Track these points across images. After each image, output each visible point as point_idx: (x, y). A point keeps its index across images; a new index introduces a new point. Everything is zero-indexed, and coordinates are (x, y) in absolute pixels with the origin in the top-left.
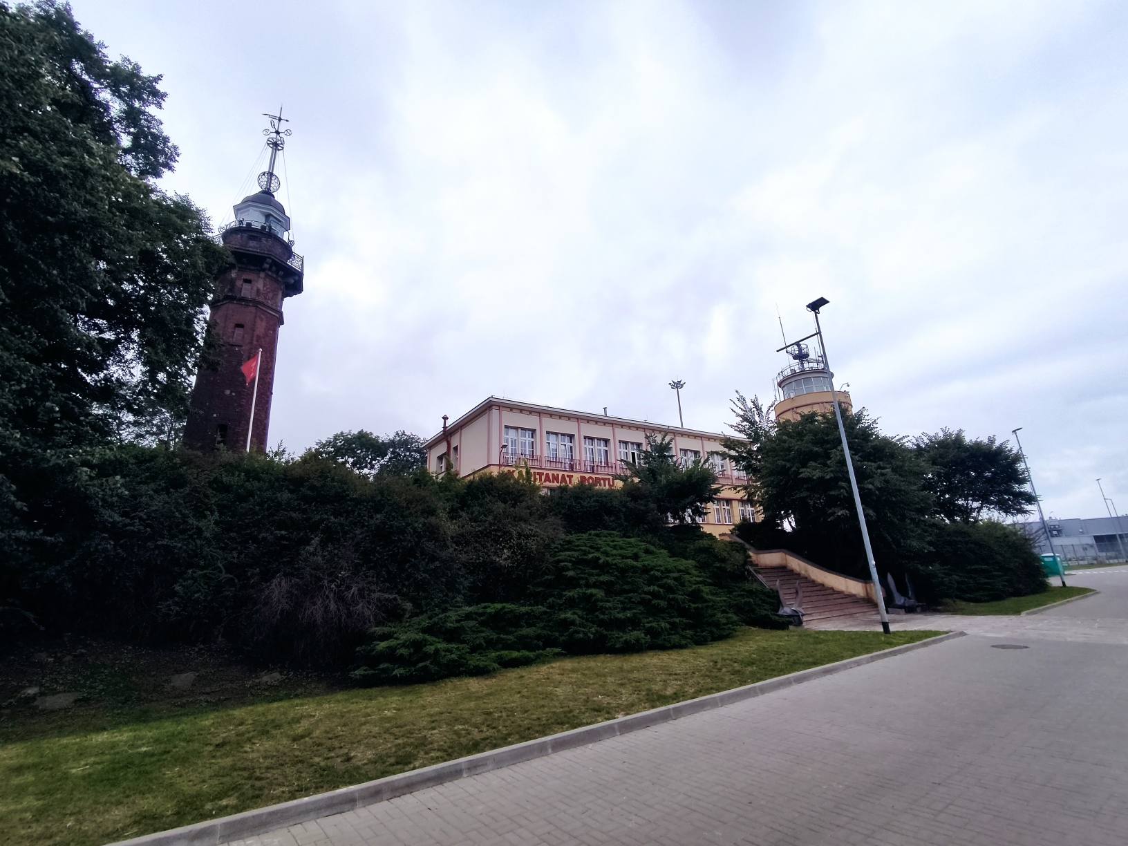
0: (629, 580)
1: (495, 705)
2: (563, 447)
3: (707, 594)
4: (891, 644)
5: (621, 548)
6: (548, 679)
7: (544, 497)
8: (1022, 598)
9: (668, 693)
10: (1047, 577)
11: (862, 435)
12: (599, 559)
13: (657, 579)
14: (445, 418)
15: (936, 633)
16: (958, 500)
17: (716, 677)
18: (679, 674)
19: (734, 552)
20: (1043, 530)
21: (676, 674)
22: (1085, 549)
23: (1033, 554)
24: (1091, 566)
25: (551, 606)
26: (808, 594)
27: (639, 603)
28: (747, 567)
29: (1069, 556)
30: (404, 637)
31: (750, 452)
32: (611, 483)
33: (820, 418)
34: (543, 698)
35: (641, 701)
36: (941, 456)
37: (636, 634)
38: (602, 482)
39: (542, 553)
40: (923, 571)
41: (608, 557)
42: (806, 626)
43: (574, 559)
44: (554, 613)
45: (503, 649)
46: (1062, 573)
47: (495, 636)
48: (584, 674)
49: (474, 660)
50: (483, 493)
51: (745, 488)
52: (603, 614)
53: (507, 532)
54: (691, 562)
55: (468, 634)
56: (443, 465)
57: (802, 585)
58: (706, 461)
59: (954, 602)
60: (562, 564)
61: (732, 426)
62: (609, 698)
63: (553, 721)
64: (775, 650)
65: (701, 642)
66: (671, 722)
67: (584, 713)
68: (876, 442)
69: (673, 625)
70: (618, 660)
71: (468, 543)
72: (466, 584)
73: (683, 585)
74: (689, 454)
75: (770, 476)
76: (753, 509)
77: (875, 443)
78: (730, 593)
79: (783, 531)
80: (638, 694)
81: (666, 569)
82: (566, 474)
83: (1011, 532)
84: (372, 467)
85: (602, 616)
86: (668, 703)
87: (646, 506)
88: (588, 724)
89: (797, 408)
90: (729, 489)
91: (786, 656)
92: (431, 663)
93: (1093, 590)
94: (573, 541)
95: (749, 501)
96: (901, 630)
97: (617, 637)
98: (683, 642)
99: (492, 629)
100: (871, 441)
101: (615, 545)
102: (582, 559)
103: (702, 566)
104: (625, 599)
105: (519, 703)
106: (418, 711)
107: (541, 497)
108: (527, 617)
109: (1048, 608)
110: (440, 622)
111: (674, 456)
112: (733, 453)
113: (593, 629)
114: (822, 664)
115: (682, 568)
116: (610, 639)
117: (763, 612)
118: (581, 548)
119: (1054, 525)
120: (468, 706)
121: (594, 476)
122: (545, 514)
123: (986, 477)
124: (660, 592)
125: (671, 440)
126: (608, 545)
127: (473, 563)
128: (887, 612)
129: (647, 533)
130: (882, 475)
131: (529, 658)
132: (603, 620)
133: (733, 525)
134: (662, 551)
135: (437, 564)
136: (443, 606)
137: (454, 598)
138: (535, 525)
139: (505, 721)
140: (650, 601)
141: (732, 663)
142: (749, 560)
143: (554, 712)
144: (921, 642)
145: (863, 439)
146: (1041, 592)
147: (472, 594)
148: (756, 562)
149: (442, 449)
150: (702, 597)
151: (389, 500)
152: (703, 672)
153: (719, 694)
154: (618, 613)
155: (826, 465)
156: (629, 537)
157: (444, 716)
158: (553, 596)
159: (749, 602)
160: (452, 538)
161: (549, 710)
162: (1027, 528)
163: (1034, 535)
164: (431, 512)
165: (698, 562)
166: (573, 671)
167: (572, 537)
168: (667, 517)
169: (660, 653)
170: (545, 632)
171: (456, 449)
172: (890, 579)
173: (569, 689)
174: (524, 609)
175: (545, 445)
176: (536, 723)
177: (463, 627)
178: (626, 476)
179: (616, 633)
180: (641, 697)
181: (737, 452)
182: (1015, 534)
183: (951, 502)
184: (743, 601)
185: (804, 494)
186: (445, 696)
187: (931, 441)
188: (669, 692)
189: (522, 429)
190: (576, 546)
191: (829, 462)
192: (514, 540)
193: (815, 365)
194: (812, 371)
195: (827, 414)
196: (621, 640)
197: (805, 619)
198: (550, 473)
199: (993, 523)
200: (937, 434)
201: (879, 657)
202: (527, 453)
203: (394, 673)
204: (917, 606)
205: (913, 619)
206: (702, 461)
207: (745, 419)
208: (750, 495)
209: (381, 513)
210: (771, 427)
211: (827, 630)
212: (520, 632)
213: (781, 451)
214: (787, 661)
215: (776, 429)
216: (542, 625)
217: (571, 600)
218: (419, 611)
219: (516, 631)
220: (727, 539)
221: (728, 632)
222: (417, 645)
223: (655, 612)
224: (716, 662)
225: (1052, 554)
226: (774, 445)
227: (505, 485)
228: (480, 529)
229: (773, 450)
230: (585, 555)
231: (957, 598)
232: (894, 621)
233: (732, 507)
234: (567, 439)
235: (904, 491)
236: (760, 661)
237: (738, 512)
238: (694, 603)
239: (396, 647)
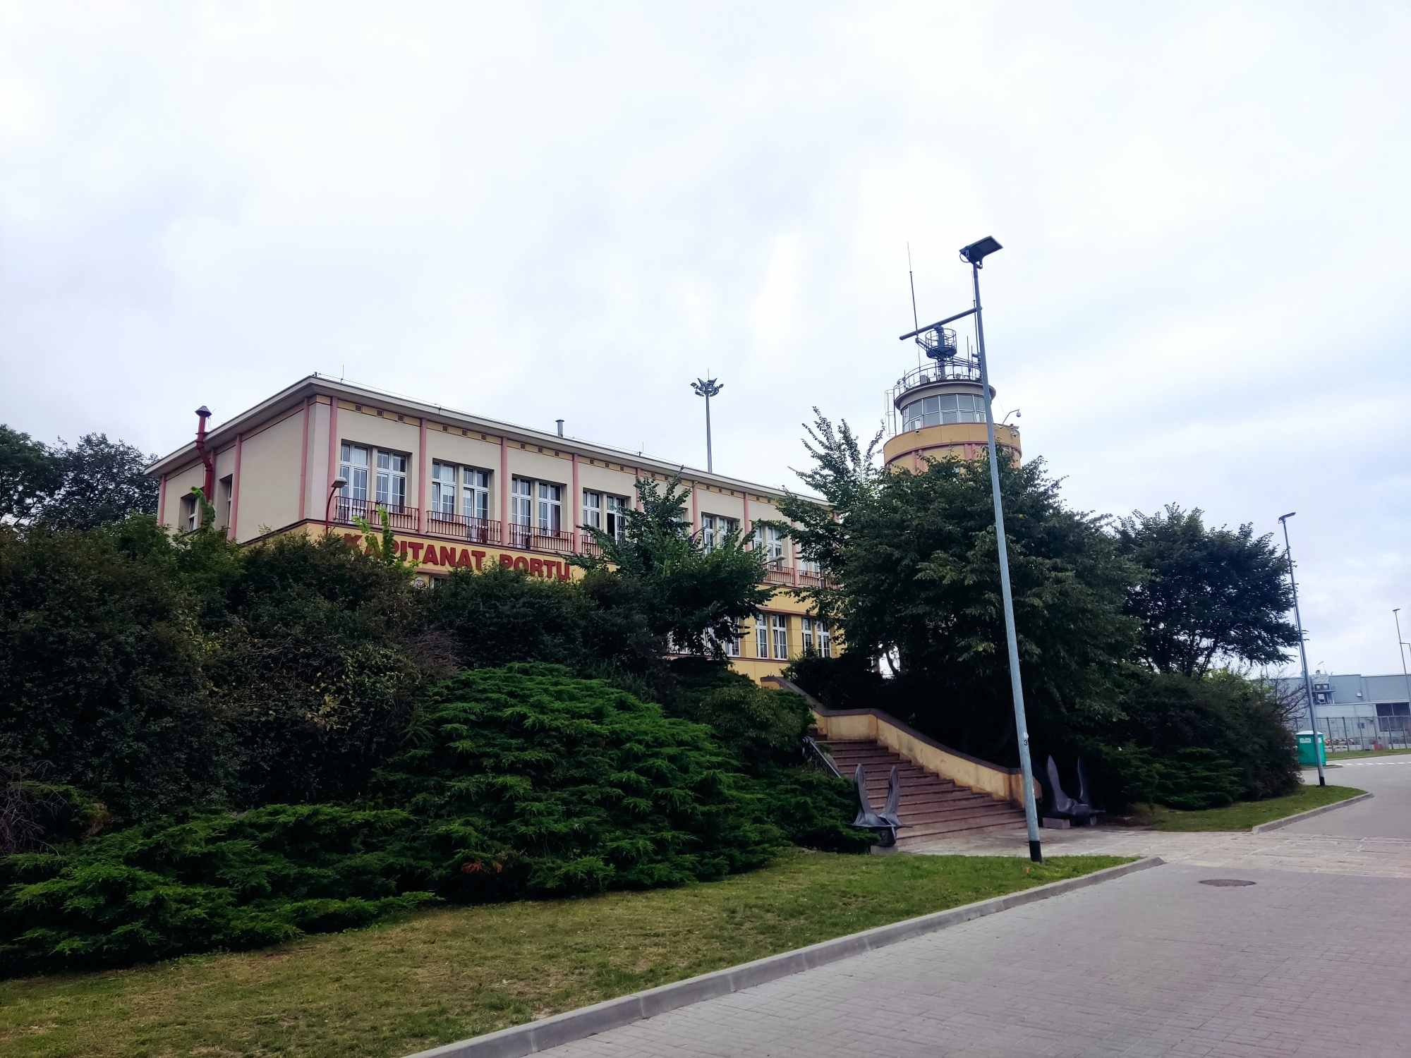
0: (583, 759)
1: (285, 1006)
2: (468, 495)
3: (729, 787)
4: (1040, 879)
5: (572, 698)
6: (402, 951)
7: (419, 592)
8: (1257, 804)
9: (638, 970)
10: (1299, 769)
11: (1032, 507)
12: (525, 717)
13: (637, 758)
14: (204, 414)
15: (1116, 861)
16: (1178, 634)
17: (732, 938)
18: (663, 935)
19: (786, 711)
20: (1305, 690)
21: (657, 935)
22: (1361, 726)
23: (1284, 730)
24: (1366, 752)
25: (418, 810)
26: (908, 791)
27: (599, 803)
28: (806, 740)
29: (1335, 737)
30: (81, 874)
31: (831, 527)
32: (563, 573)
33: (963, 471)
34: (387, 990)
35: (584, 987)
36: (1161, 555)
37: (588, 860)
38: (545, 568)
39: (409, 704)
40: (1107, 754)
41: (544, 713)
42: (900, 847)
43: (473, 717)
44: (426, 823)
45: (311, 895)
46: (1321, 764)
47: (293, 871)
48: (476, 940)
49: (244, 919)
50: (282, 577)
51: (816, 593)
52: (527, 826)
53: (335, 659)
54: (704, 727)
55: (232, 866)
56: (195, 515)
57: (901, 773)
58: (749, 538)
59: (1151, 808)
60: (449, 726)
61: (802, 475)
62: (522, 983)
63: (404, 1031)
64: (843, 889)
65: (709, 876)
66: (638, 1023)
67: (469, 1014)
68: (1054, 522)
69: (661, 845)
70: (547, 913)
71: (242, 681)
72: (235, 766)
73: (685, 770)
74: (719, 523)
75: (861, 573)
76: (827, 634)
77: (1051, 524)
78: (772, 785)
79: (878, 675)
80: (581, 974)
81: (656, 740)
82: (470, 548)
83: (1255, 692)
84: (25, 512)
85: (523, 828)
86: (637, 988)
87: (626, 617)
88: (475, 1034)
89: (924, 449)
90: (786, 593)
91: (861, 899)
92: (146, 927)
93: (1362, 792)
94: (474, 682)
95: (821, 618)
96: (1062, 854)
97: (548, 868)
98: (677, 876)
99: (286, 857)
100: (1046, 520)
101: (560, 692)
102: (491, 717)
103: (724, 736)
104: (572, 795)
105: (336, 1000)
106: (112, 1021)
107: (412, 590)
108: (365, 831)
109: (1295, 820)
110: (170, 842)
111: (688, 524)
112: (800, 526)
113: (503, 854)
114: (920, 914)
115: (686, 737)
116: (537, 871)
117: (831, 820)
118: (490, 695)
119: (1322, 685)
120: (223, 1010)
121: (528, 556)
122: (421, 625)
123: (1229, 597)
124: (640, 782)
125: (685, 494)
126: (546, 691)
127: (251, 722)
128: (1041, 825)
129: (625, 671)
130: (1058, 581)
131: (366, 911)
132: (523, 835)
133: (789, 661)
134: (651, 705)
135: (168, 722)
136: (180, 810)
137: (205, 793)
138: (397, 647)
139: (303, 1035)
140: (619, 798)
141: (762, 913)
142: (811, 726)
143: (409, 1016)
144: (1090, 875)
145: (1032, 515)
146: (1288, 794)
147: (247, 786)
148: (824, 732)
149: (195, 479)
150: (720, 793)
151: (55, 582)
152: (708, 930)
153: (733, 968)
154: (556, 822)
155: (962, 558)
156: (590, 677)
157: (167, 1031)
158: (426, 789)
159: (805, 802)
160: (206, 668)
161: (397, 1011)
162: (1279, 687)
163: (1289, 699)
164: (161, 612)
165: (717, 727)
166: (455, 934)
167: (474, 674)
168: (666, 642)
169: (630, 897)
170: (403, 860)
171: (227, 482)
172: (1051, 766)
173: (444, 969)
174: (359, 816)
175: (429, 489)
176: (369, 1036)
177: (223, 853)
178: (591, 557)
179: (548, 861)
180: (586, 979)
181: (807, 524)
182: (1260, 696)
183: (1167, 637)
184: (793, 800)
185: (921, 610)
186: (174, 992)
187: (1146, 526)
188: (641, 968)
189: (382, 450)
190: (479, 691)
191: (970, 554)
192: (348, 677)
193: (965, 370)
194: (958, 382)
195: (976, 464)
196: (557, 873)
197: (900, 834)
198: (438, 545)
199: (1230, 676)
200: (1158, 514)
201: (1017, 901)
202: (390, 501)
203: (58, 948)
204: (1092, 815)
205: (1083, 837)
206: (742, 536)
207: (827, 462)
208: (824, 606)
209: (36, 609)
210: (873, 482)
211: (936, 854)
212: (348, 862)
213: (888, 527)
214: (861, 909)
215: (881, 487)
216: (397, 846)
217: (462, 797)
218: (122, 817)
219: (339, 861)
220: (775, 686)
221: (761, 857)
222: (114, 890)
223: (627, 819)
224: (734, 912)
225: (1311, 732)
226: (875, 516)
227: (334, 562)
228: (273, 651)
229: (872, 524)
230: (497, 709)
231: (1155, 802)
232: (1051, 841)
233: (789, 629)
234: (477, 478)
235: (1091, 611)
236: (814, 907)
237: (798, 637)
238: (703, 803)
239: (64, 894)
